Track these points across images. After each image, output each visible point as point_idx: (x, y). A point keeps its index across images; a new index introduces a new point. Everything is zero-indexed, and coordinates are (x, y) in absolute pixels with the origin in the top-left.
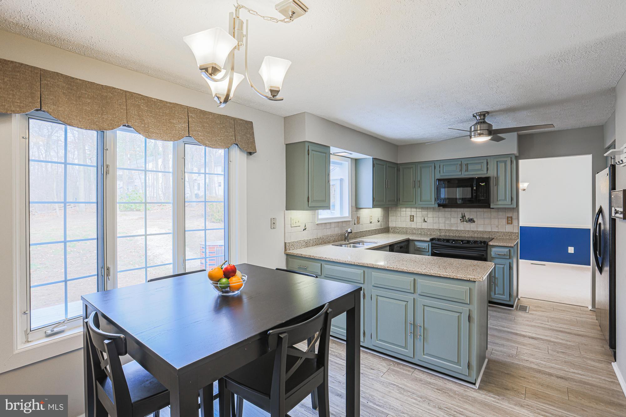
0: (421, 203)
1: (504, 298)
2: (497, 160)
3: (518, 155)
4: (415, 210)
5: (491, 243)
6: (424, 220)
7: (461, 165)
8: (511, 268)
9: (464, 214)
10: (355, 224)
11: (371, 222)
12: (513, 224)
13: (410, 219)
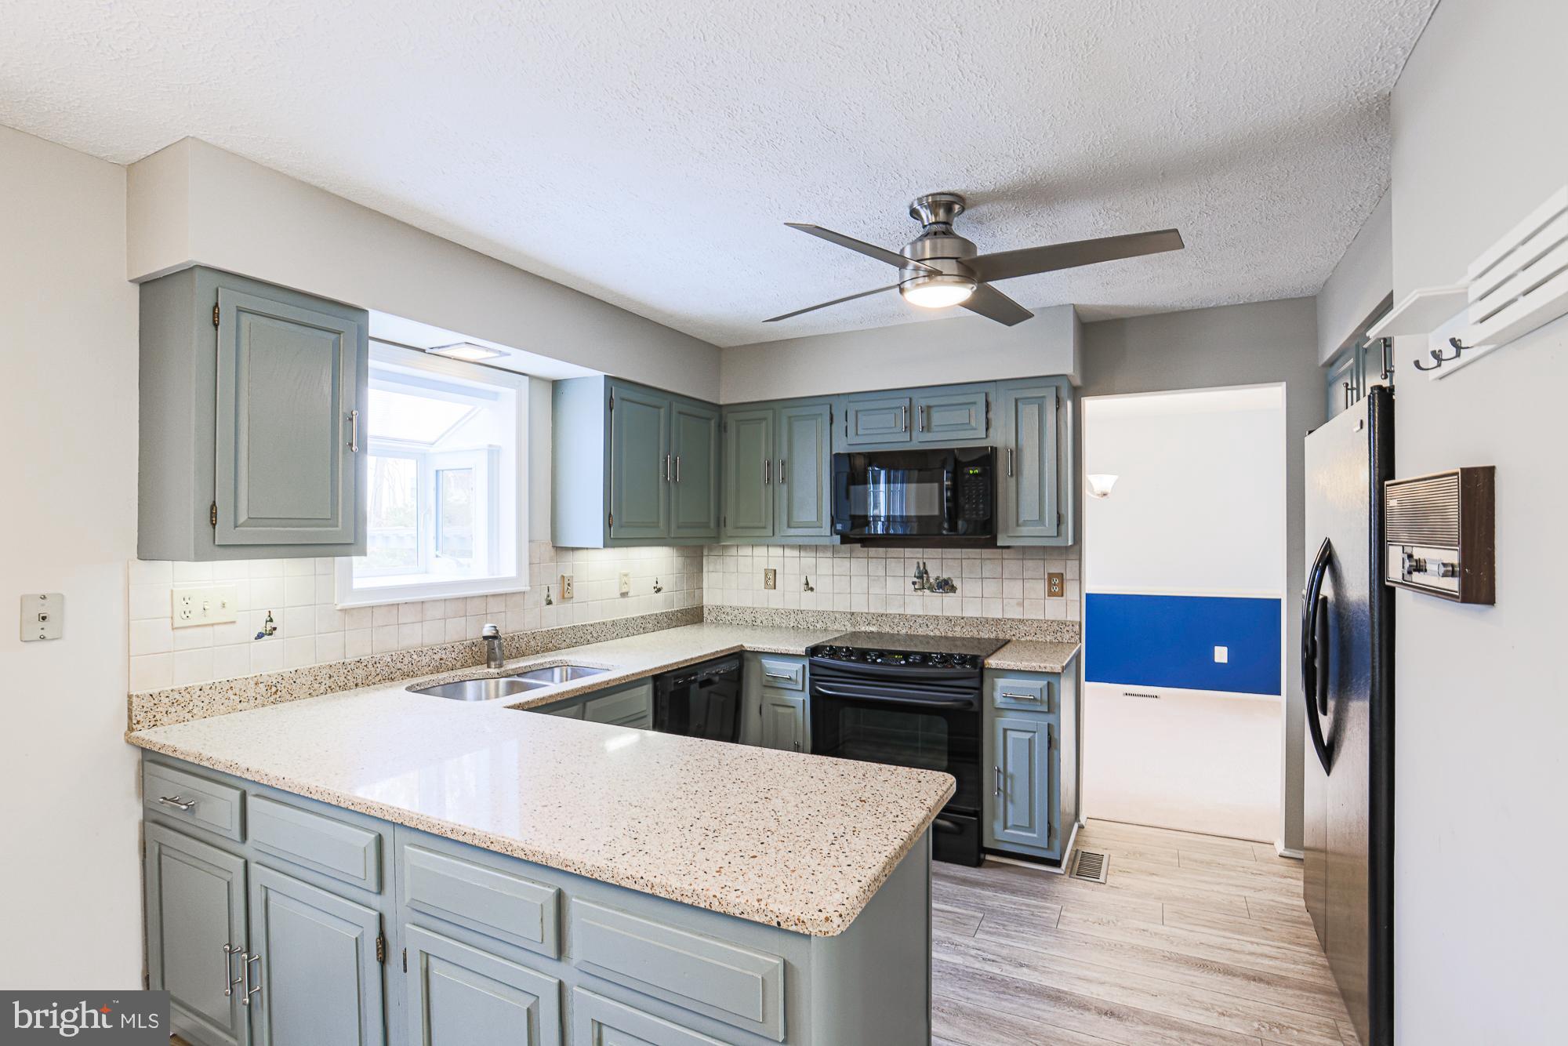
0: (792, 532)
1: (1034, 838)
2: (1017, 397)
3: (1077, 382)
4: (779, 551)
5: (992, 662)
6: (807, 584)
7: (909, 411)
8: (1052, 743)
9: (924, 564)
10: (550, 603)
11: (624, 595)
12: (1065, 594)
13: (766, 582)
